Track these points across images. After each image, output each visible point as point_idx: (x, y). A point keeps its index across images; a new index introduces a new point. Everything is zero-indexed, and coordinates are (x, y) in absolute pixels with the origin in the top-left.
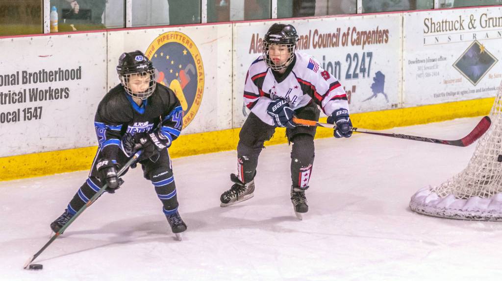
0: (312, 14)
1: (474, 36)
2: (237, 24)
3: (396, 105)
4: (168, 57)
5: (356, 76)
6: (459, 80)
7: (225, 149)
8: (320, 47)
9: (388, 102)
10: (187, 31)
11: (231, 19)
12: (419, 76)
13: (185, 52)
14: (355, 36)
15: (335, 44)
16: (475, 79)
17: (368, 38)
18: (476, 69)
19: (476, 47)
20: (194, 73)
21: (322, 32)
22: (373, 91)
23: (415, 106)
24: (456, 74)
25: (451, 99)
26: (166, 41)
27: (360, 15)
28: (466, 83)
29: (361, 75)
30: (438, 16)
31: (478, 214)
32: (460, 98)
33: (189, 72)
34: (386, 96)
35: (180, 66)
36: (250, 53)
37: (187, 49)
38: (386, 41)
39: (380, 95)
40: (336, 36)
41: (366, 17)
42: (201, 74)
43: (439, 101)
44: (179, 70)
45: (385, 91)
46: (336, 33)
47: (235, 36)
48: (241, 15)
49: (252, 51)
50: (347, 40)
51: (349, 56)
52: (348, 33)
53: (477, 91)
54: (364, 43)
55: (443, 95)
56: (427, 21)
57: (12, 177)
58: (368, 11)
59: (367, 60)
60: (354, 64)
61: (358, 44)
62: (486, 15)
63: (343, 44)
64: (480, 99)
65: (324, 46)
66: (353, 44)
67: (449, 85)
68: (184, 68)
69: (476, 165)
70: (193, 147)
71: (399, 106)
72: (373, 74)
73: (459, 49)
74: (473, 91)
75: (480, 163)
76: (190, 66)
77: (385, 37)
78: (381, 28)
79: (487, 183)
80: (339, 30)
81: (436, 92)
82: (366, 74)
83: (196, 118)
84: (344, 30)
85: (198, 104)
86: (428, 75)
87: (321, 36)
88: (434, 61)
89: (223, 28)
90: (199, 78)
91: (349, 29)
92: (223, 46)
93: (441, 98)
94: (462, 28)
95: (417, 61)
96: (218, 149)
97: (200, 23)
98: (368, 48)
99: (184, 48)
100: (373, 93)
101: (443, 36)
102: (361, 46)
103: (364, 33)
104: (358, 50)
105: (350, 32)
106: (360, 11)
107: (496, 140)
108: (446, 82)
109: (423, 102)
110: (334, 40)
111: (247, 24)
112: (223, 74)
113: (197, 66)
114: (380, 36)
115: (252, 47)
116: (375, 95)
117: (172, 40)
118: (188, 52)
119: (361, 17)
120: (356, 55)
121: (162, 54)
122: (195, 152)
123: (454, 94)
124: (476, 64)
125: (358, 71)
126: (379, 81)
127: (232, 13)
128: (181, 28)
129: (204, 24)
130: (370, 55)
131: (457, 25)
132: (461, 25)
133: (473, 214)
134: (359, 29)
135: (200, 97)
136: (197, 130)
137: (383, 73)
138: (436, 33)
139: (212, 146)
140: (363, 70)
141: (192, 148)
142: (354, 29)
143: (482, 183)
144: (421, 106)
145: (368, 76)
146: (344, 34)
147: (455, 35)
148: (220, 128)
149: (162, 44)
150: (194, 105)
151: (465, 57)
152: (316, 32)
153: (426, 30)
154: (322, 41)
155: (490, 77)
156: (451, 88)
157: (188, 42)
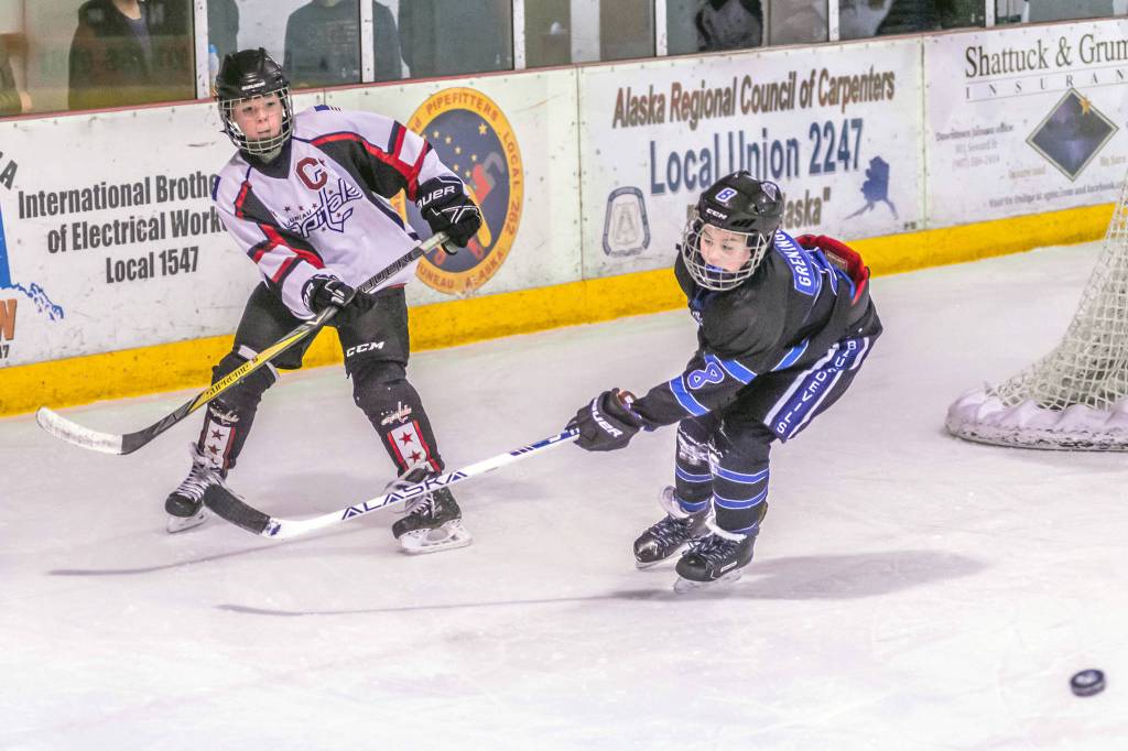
1: (1069, 81)
2: (588, 70)
3: (913, 225)
4: (448, 140)
5: (830, 167)
6: (1040, 171)
7: (568, 322)
8: (755, 110)
9: (897, 218)
10: (484, 85)
11: (575, 58)
12: (959, 164)
13: (483, 129)
14: (826, 87)
15: (787, 105)
16: (1072, 167)
17: (853, 89)
18: (1074, 147)
19: (1073, 102)
20: (502, 170)
21: (761, 79)
22: (866, 197)
23: (951, 224)
24: (1036, 158)
25: (1025, 209)
26: (444, 108)
27: (834, 43)
28: (1055, 177)
29: (840, 165)
30: (994, 41)
31: (1085, 438)
32: (1043, 206)
33: (493, 170)
34: (892, 206)
35: (474, 158)
36: (614, 126)
37: (486, 124)
38: (890, 96)
39: (880, 205)
40: (789, 88)
41: (850, 47)
42: (517, 172)
43: (999, 214)
44: (471, 166)
45: (891, 195)
46: (787, 81)
47: (582, 94)
48: (595, 48)
49: (619, 122)
50: (810, 95)
51: (815, 127)
52: (812, 82)
53: (1080, 191)
54: (846, 101)
55: (1009, 201)
56: (971, 53)
57: (142, 390)
59: (852, 134)
60: (825, 144)
61: (833, 102)
62: (1091, 37)
63: (803, 104)
64: (1084, 207)
65: (765, 109)
66: (822, 103)
67: (1020, 180)
68: (481, 160)
69: (1080, 340)
70: (504, 320)
71: (920, 226)
72: (864, 164)
73: (1039, 107)
74: (1069, 192)
75: (1086, 336)
76: (493, 157)
77: (887, 87)
78: (880, 70)
79: (1100, 375)
80: (793, 75)
81: (997, 197)
82: (851, 164)
83: (510, 260)
84: (803, 76)
85: (512, 232)
86: (977, 162)
87: (756, 89)
88: (987, 132)
89: (558, 80)
90: (512, 181)
91: (814, 73)
92: (560, 115)
93: (1004, 207)
94: (1043, 65)
95: (956, 135)
96: (555, 323)
97: (512, 69)
98: (855, 110)
99: (480, 120)
100: (864, 202)
101: (1004, 82)
102: (838, 107)
103: (843, 80)
104: (834, 115)
105: (817, 79)
106: (834, 36)
107: (1118, 289)
108: (1013, 176)
109: (968, 218)
110: (785, 96)
111: (605, 68)
112: (561, 172)
113: (508, 156)
114: (877, 85)
115: (618, 114)
116: (871, 206)
117: (457, 105)
118: (490, 129)
119: (837, 48)
120: (829, 126)
121: (436, 134)
122: (509, 330)
123: (1030, 199)
124: (1074, 137)
125: (834, 158)
127: (574, 48)
128: (474, 80)
129: (520, 71)
130: (857, 124)
131: (1034, 60)
132: (1041, 58)
133: (1075, 439)
134: (834, 73)
135: (516, 218)
136: (513, 285)
137: (886, 159)
138: (992, 76)
139: (543, 318)
140: (844, 156)
141: (503, 322)
142: (824, 73)
143: (1090, 376)
144: (965, 224)
145: (856, 166)
146: (804, 84)
147: (1029, 79)
148: (554, 282)
149: (436, 113)
150: (504, 235)
151: (1051, 125)
152: (747, 80)
153: (971, 71)
154: (760, 99)
155: (1104, 162)
156: (1022, 188)
157: (487, 109)
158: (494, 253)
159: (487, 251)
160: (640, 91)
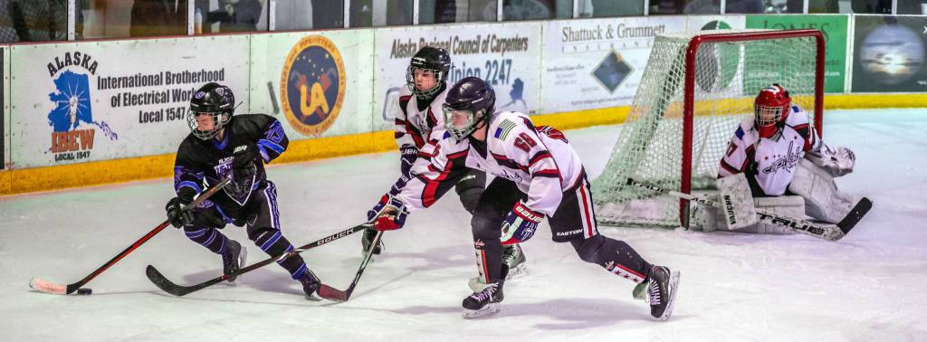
0: (454, 21)
1: (612, 46)
2: (379, 29)
3: (534, 112)
4: (310, 61)
5: (495, 82)
6: (596, 89)
7: (364, 152)
8: (460, 53)
9: (526, 108)
10: (329, 35)
11: (373, 24)
12: (557, 83)
13: (327, 56)
14: (495, 44)
15: (476, 51)
16: (611, 87)
17: (507, 45)
18: (613, 78)
19: (613, 57)
20: (335, 76)
21: (463, 38)
22: (512, 97)
23: (553, 112)
24: (594, 82)
25: (588, 106)
26: (308, 45)
27: (500, 22)
28: (603, 91)
29: (500, 82)
30: (577, 25)
31: (612, 220)
32: (597, 105)
33: (331, 76)
34: (524, 103)
35: (322, 70)
36: (391, 57)
37: (329, 53)
38: (526, 49)
39: (519, 103)
40: (477, 43)
41: (507, 24)
42: (342, 78)
43: (576, 108)
44: (320, 74)
45: (523, 97)
46: (476, 39)
47: (377, 41)
48: (384, 20)
49: (393, 56)
50: (487, 47)
51: (488, 63)
52: (488, 41)
53: (615, 99)
54: (504, 51)
55: (580, 102)
56: (566, 31)
57: (154, 176)
58: (508, 18)
59: (506, 67)
60: (493, 71)
61: (498, 51)
62: (624, 25)
63: (483, 51)
64: (616, 107)
65: (465, 53)
66: (493, 51)
67: (587, 93)
68: (325, 71)
69: (611, 171)
70: (334, 149)
71: (537, 113)
72: (512, 81)
73: (597, 58)
74: (610, 100)
75: (615, 169)
76: (331, 70)
77: (524, 45)
78: (521, 36)
79: (621, 189)
80: (479, 37)
81: (575, 100)
82: (505, 81)
83: (337, 121)
84: (484, 37)
85: (339, 107)
86: (566, 83)
87: (461, 43)
88: (571, 69)
89: (365, 34)
90: (340, 82)
91: (489, 36)
92: (365, 53)
93: (579, 105)
94: (600, 38)
95: (556, 69)
96: (358, 152)
97: (343, 27)
98: (508, 55)
99: (326, 52)
100: (511, 100)
101: (581, 45)
102: (500, 53)
103: (504, 40)
104: (498, 57)
105: (490, 39)
106: (500, 19)
107: (630, 148)
108: (583, 90)
109: (560, 110)
110: (475, 47)
111: (388, 30)
112: (364, 78)
113: (339, 69)
114: (519, 44)
115: (393, 52)
116: (514, 102)
117: (315, 44)
118: (330, 56)
119: (500, 25)
120: (495, 62)
121: (304, 58)
122: (335, 155)
123: (591, 102)
124: (613, 73)
125: (497, 78)
126: (518, 87)
127: (374, 19)
128: (324, 32)
129: (346, 29)
130: (509, 62)
131: (596, 35)
132: (599, 34)
133: (607, 220)
134: (499, 37)
135: (341, 100)
136: (338, 133)
137: (522, 80)
138: (575, 42)
139: (352, 149)
140: (502, 77)
141: (333, 151)
142: (494, 37)
143: (616, 189)
144: (558, 113)
145: (508, 82)
146: (484, 42)
147: (593, 44)
148: (360, 132)
149: (304, 47)
150: (335, 108)
151: (602, 66)
152: (457, 38)
153: (565, 38)
154: (463, 48)
155: (627, 86)
156: (588, 96)
157: (330, 46)
158: (330, 117)
159: (327, 115)
160: (404, 41)
